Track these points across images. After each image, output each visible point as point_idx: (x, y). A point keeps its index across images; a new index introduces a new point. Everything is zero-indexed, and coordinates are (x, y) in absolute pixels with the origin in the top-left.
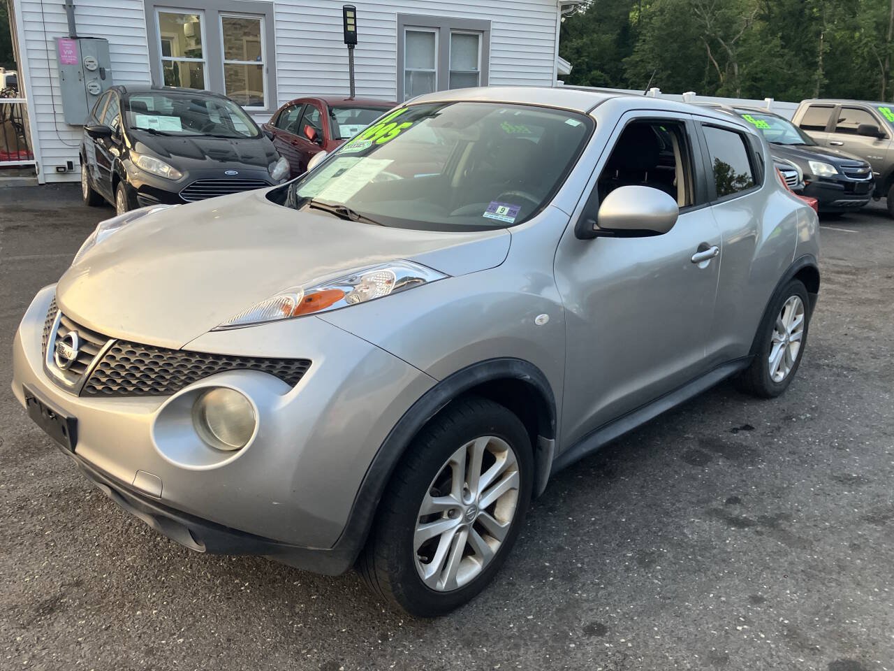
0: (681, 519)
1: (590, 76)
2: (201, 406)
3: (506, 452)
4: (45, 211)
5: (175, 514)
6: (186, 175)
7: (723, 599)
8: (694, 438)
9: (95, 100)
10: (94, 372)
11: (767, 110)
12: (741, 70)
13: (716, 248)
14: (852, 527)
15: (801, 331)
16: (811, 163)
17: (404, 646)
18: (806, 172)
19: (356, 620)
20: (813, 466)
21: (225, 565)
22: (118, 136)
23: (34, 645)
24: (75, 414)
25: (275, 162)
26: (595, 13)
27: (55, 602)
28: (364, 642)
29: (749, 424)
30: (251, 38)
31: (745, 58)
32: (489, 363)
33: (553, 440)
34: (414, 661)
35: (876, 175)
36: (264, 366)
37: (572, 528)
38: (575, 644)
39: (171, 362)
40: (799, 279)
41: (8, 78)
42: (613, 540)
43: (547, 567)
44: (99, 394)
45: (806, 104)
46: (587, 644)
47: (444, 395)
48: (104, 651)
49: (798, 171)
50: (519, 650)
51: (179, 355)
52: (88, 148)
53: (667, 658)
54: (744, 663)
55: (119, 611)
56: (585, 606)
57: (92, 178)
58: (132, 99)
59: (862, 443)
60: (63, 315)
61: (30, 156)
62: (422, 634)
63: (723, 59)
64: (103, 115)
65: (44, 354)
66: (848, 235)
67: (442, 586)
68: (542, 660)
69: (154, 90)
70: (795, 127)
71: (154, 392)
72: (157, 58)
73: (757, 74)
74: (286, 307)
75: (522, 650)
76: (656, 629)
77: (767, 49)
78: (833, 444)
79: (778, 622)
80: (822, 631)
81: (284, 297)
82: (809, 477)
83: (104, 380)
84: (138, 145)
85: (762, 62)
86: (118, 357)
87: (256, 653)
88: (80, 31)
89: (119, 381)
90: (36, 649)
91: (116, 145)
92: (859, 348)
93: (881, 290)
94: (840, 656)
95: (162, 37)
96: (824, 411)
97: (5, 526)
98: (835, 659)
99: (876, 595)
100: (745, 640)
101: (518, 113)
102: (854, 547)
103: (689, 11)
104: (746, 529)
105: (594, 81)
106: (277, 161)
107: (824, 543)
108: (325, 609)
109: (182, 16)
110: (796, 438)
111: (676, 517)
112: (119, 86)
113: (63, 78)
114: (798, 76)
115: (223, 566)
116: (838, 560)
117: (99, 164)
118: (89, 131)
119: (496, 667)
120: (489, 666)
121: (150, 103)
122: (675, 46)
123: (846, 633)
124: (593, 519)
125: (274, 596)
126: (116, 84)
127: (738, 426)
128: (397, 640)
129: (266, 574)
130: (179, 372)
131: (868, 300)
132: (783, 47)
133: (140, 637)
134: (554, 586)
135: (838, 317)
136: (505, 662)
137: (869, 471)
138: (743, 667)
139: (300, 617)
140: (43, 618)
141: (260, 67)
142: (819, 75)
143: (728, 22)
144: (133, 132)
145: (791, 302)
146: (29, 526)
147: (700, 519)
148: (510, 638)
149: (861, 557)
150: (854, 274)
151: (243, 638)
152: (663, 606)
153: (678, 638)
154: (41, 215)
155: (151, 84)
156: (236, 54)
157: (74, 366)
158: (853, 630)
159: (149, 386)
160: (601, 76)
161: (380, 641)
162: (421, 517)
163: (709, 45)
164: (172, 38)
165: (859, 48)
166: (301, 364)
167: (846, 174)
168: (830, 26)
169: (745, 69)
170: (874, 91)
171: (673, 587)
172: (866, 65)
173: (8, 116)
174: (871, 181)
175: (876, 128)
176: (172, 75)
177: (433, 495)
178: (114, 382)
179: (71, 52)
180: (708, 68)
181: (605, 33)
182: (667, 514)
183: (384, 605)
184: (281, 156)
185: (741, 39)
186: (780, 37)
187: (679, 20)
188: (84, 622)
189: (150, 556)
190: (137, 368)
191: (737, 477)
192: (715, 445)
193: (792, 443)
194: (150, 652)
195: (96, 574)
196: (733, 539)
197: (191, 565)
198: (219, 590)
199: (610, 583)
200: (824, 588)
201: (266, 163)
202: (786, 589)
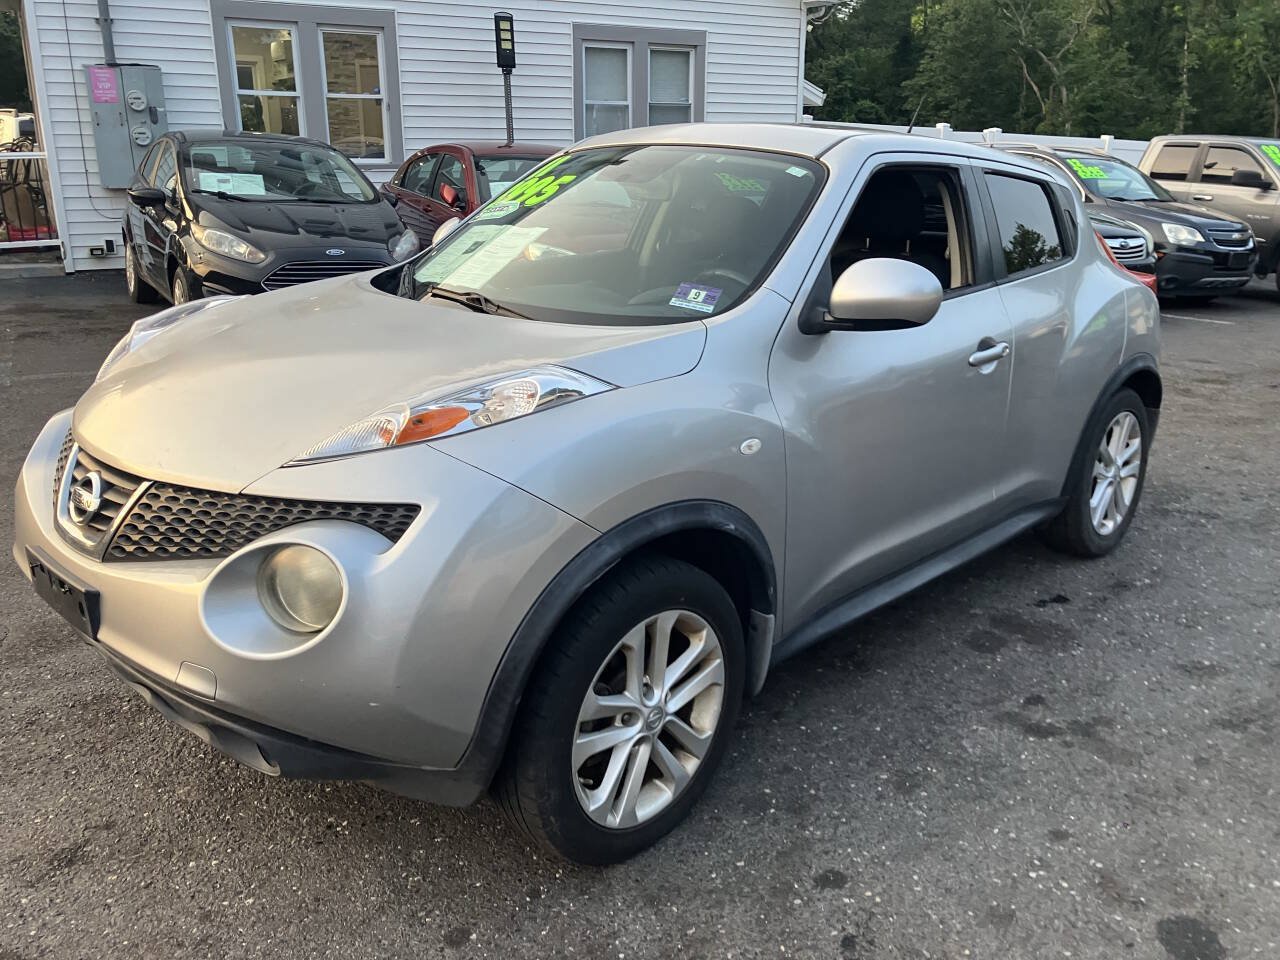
0: (958, 727)
1: (856, 108)
2: (269, 572)
3: (704, 633)
4: (74, 311)
5: (235, 722)
6: (270, 258)
7: (1012, 835)
8: (984, 614)
9: (144, 152)
10: (122, 528)
11: (1105, 152)
12: (1071, 96)
13: (1004, 344)
14: (1199, 734)
15: (1137, 462)
16: (1166, 227)
17: (563, 905)
18: (1158, 240)
19: (496, 871)
20: (1148, 650)
21: (316, 798)
22: (174, 201)
23: (45, 909)
24: (96, 586)
25: (398, 236)
26: (862, 18)
27: (76, 851)
28: (506, 899)
29: (1063, 594)
30: (368, 62)
31: (1076, 79)
32: (675, 507)
33: (772, 616)
34: (574, 925)
35: (1259, 242)
36: (354, 514)
37: (804, 740)
38: (802, 899)
39: (228, 511)
40: (1132, 387)
41: (22, 124)
42: (861, 756)
43: (767, 794)
44: (130, 558)
45: (1158, 142)
46: (819, 900)
47: (609, 552)
48: (142, 917)
49: (1145, 238)
50: (723, 909)
51: (239, 501)
52: (133, 221)
53: (929, 916)
54: (1037, 922)
55: (165, 862)
56: (818, 848)
57: (140, 265)
58: (194, 151)
59: (1221, 619)
60: (81, 449)
61: (52, 233)
62: (588, 888)
63: (1045, 81)
64: (153, 174)
65: (55, 504)
66: (1218, 329)
67: (614, 820)
68: (754, 922)
69: (226, 138)
70: (1143, 176)
71: (206, 553)
72: (231, 90)
73: (1094, 101)
74: (386, 432)
75: (727, 909)
76: (916, 877)
77: (1108, 66)
78: (1179, 620)
79: (1087, 865)
80: (1149, 878)
81: (383, 418)
82: (1143, 666)
83: (136, 538)
84: (202, 214)
85: (1102, 83)
86: (155, 505)
87: (355, 917)
88: (121, 56)
89: (157, 539)
90: (49, 915)
91: (171, 216)
92: (1224, 485)
93: (1261, 405)
94: (1173, 912)
95: (238, 63)
96: (1169, 574)
97: (9, 749)
98: (1166, 916)
99: (1229, 827)
100: (1040, 891)
101: (722, 159)
102: (1200, 762)
103: (996, 12)
104: (1050, 740)
105: (861, 115)
106: (401, 234)
107: (1159, 757)
108: (453, 856)
109: (268, 32)
110: (1128, 612)
111: (953, 724)
112: (175, 133)
113: (97, 123)
114: (1153, 103)
115: (312, 799)
116: (1177, 780)
117: (149, 243)
118: (133, 197)
119: (690, 932)
120: (679, 930)
121: (221, 155)
122: (976, 63)
123: (1184, 881)
124: (835, 728)
125: (382, 838)
126: (172, 129)
127: (1046, 598)
128: (552, 897)
129: (372, 809)
130: (239, 524)
131: (1242, 418)
132: (1131, 62)
133: (193, 897)
134: (776, 821)
135: (1198, 443)
136: (703, 926)
137: (1229, 656)
138: (1035, 928)
139: (417, 867)
140: (58, 873)
141: (379, 102)
142: (1183, 102)
143: (1052, 28)
144: (195, 197)
145: (1121, 421)
146: (42, 747)
147: (985, 726)
148: (711, 892)
149: (1211, 775)
150: (1222, 383)
151: (337, 896)
152: (927, 847)
153: (946, 890)
154: (69, 317)
155: (223, 128)
156: (344, 85)
157: (94, 520)
158: (1193, 876)
159: (197, 545)
160: (873, 107)
161: (528, 899)
162: (582, 723)
163: (1025, 62)
164: (254, 63)
165: (1240, 61)
166: (406, 510)
167: (1216, 241)
168: (1199, 30)
169: (1077, 94)
170: (1263, 123)
171: (943, 820)
172: (1252, 85)
173: (21, 178)
174: (1252, 250)
175: (1258, 176)
176: (253, 116)
177: (598, 692)
178: (150, 540)
179: (108, 85)
180: (1024, 93)
181: (876, 46)
182: (940, 720)
183: (536, 850)
184: (406, 228)
185: (1071, 51)
186: (1127, 49)
187: (981, 26)
188: (115, 877)
189: (210, 786)
190: (181, 521)
191: (1041, 668)
192: (1014, 625)
193: (1122, 620)
194: (206, 917)
195: (133, 812)
196: (1031, 754)
197: (268, 799)
198: (306, 831)
199: (854, 816)
200: (1155, 820)
201: (386, 238)
202: (1100, 821)
